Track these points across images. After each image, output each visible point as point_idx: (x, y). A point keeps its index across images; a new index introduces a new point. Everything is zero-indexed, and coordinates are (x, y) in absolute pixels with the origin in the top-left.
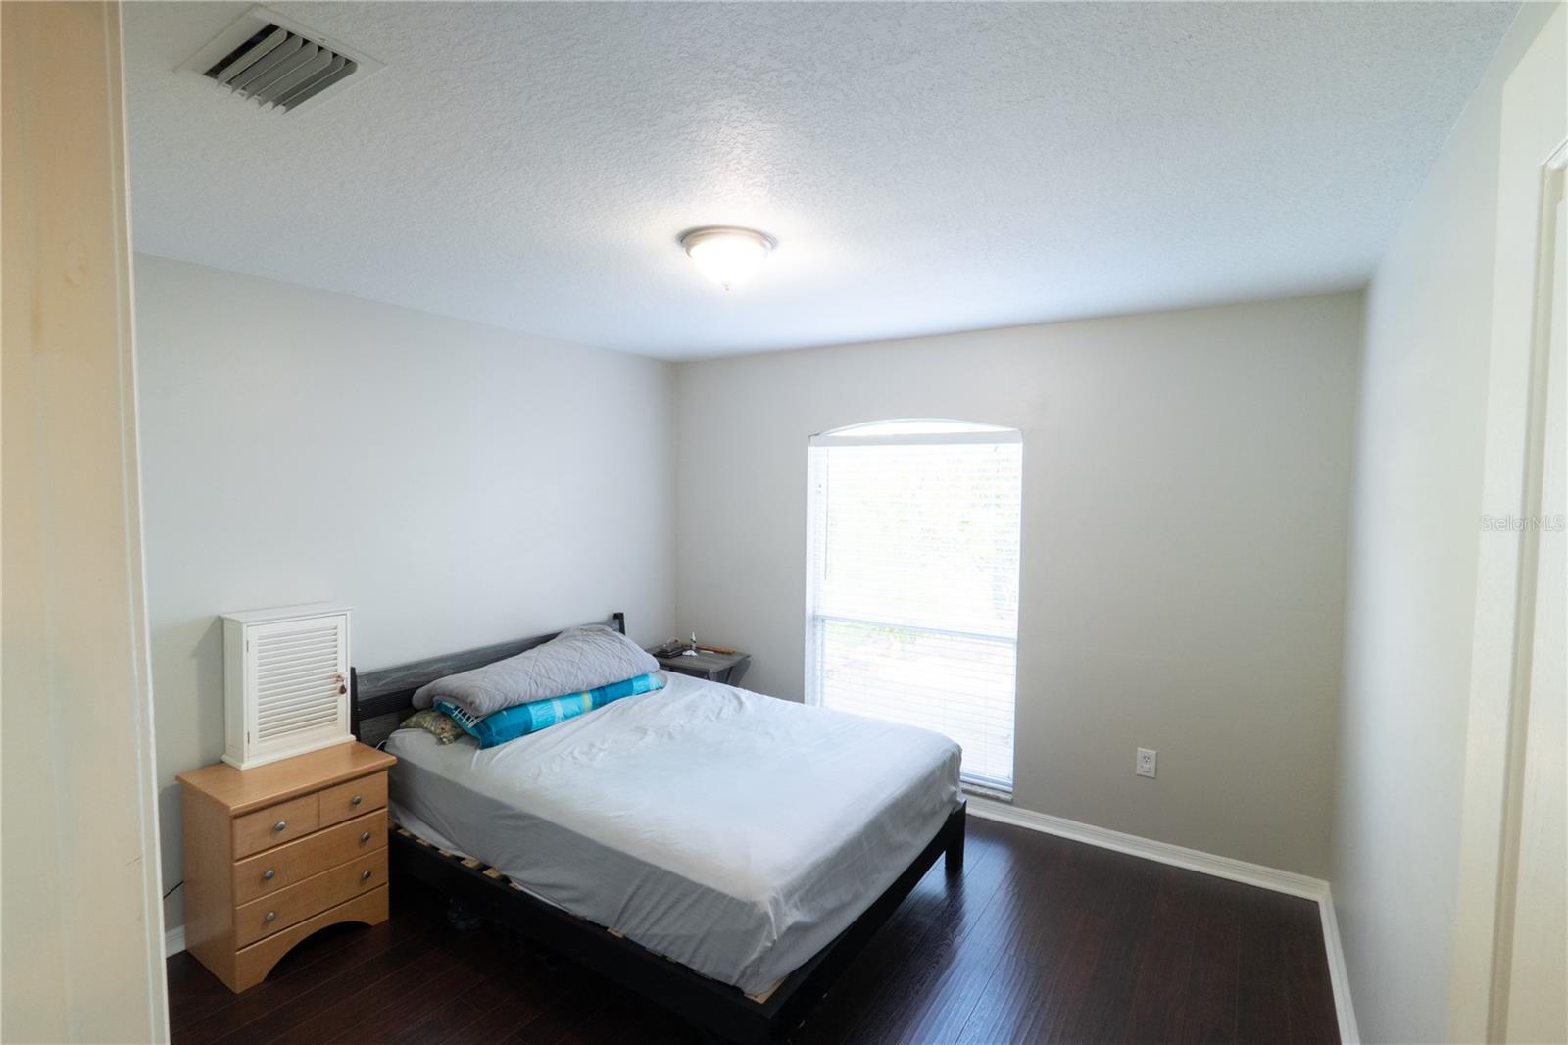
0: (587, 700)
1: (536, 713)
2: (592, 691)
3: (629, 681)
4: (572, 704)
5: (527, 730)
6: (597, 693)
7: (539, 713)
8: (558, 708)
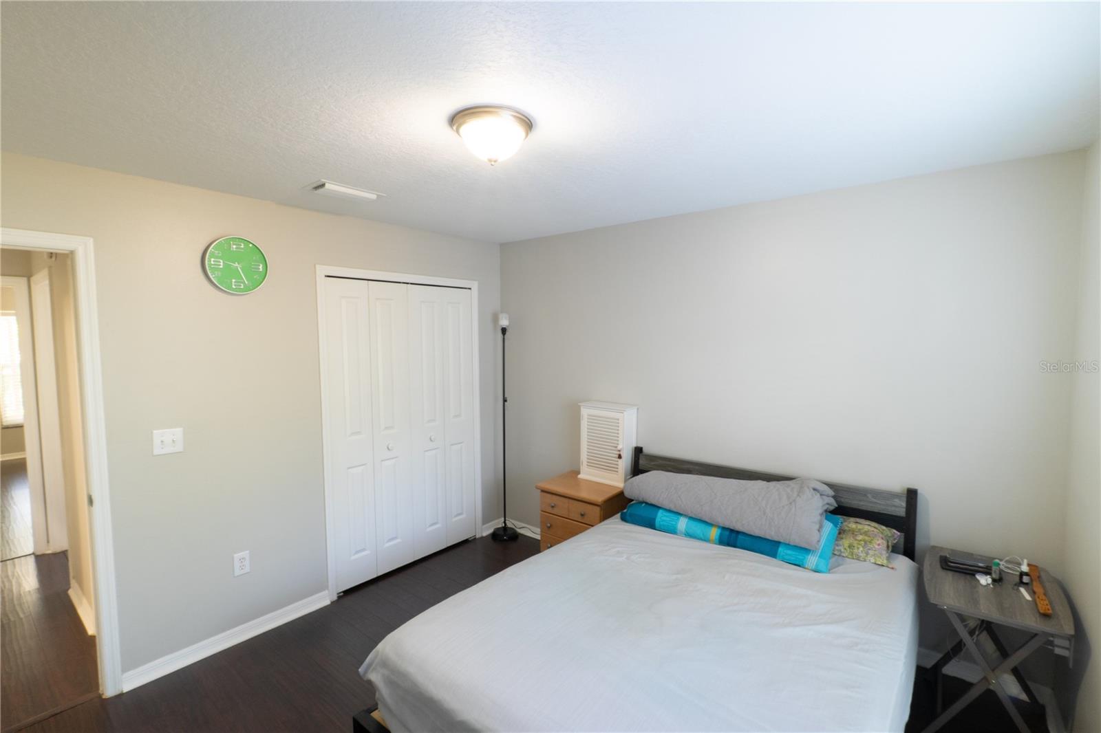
0: (714, 533)
1: (661, 517)
2: (724, 528)
3: (778, 543)
4: (698, 528)
5: (651, 525)
6: (727, 533)
7: (664, 518)
8: (682, 524)
